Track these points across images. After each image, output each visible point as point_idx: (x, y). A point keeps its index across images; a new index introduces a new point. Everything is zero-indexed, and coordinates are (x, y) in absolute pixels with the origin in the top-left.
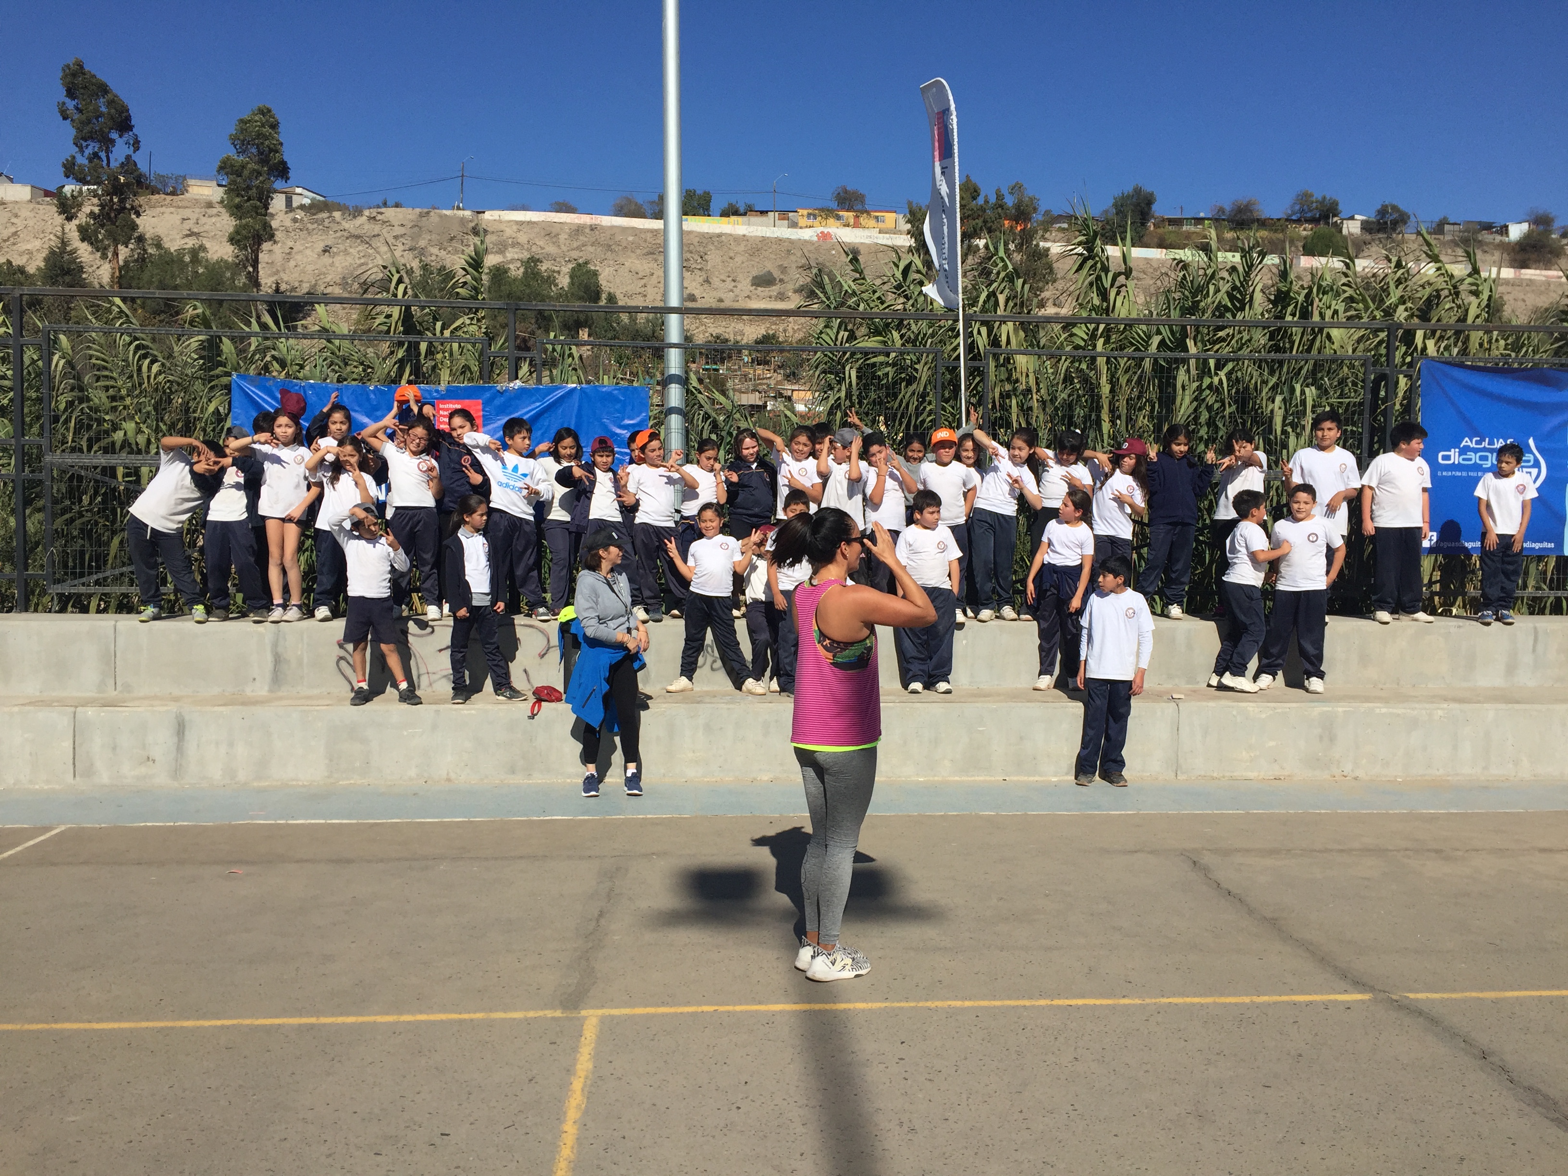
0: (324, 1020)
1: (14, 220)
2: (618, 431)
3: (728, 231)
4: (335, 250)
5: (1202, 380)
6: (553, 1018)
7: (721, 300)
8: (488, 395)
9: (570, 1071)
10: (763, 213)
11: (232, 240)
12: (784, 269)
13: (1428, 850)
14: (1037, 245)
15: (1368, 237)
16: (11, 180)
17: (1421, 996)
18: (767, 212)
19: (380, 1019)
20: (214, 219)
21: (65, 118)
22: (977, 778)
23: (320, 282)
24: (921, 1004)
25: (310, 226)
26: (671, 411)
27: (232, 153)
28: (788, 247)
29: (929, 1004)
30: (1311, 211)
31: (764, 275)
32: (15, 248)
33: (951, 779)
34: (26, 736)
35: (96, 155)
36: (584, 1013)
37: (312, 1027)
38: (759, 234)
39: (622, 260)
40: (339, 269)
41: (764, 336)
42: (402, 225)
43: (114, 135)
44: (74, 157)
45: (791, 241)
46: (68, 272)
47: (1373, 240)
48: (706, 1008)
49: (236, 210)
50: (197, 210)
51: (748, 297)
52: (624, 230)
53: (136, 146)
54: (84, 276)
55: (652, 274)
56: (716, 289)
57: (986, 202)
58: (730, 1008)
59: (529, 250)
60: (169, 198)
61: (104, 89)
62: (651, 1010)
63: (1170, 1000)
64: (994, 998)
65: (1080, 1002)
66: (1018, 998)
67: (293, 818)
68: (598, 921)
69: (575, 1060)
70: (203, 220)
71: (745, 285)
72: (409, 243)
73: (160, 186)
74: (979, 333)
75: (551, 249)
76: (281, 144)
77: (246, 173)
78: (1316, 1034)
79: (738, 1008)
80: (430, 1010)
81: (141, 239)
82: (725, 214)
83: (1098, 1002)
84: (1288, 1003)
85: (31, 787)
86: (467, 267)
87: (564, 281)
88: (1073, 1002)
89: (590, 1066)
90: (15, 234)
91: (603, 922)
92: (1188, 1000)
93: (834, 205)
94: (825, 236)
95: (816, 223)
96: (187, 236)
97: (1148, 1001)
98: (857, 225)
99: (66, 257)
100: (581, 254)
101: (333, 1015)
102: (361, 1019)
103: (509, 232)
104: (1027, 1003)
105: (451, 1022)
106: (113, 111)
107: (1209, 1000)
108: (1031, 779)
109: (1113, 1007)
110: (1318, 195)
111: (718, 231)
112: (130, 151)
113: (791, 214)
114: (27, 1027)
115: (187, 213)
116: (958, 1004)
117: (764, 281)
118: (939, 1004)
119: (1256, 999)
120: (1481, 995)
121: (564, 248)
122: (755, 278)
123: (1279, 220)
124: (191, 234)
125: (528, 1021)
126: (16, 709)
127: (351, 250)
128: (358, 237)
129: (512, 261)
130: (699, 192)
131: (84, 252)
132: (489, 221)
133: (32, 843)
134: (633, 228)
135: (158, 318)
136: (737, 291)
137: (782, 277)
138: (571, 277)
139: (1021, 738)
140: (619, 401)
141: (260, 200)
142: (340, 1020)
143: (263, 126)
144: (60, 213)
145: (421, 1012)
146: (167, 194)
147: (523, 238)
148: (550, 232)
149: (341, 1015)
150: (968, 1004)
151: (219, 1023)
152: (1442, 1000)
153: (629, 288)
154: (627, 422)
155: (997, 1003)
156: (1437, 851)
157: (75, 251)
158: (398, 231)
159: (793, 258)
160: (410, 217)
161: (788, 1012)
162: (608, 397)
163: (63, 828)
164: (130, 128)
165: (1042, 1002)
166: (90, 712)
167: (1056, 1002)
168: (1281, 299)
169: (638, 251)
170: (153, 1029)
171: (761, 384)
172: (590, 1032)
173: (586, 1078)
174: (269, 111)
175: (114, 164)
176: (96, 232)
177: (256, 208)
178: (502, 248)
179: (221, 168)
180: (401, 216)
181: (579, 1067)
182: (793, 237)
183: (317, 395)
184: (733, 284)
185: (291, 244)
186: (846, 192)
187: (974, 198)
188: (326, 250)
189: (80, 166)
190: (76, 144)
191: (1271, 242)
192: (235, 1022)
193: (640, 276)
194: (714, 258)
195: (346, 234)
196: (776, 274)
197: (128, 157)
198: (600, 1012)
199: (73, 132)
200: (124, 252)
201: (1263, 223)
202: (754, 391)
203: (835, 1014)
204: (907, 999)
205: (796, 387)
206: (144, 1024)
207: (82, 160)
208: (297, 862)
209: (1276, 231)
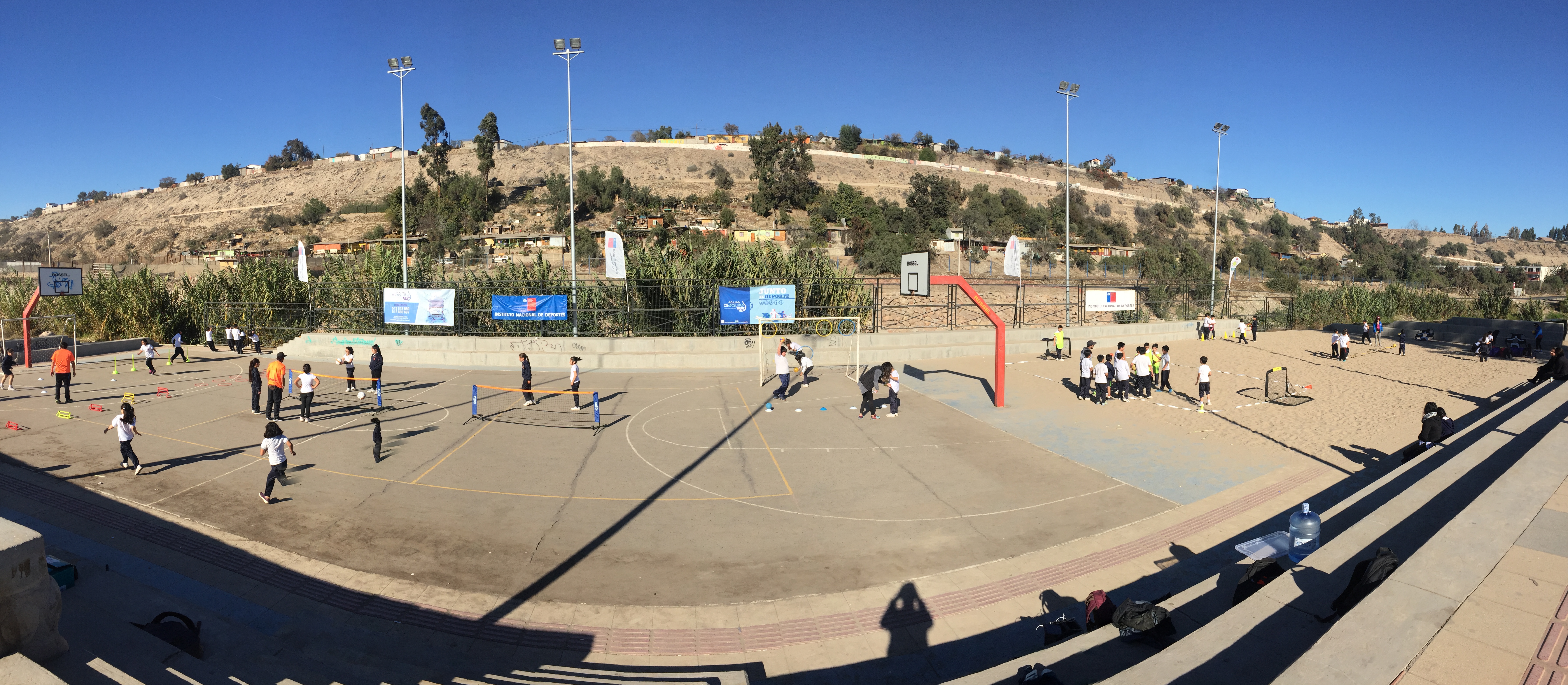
3: (677, 146)
4: (517, 166)
10: (694, 137)
11: (479, 169)
12: (701, 164)
20: (472, 158)
21: (422, 128)
23: (511, 180)
25: (508, 157)
27: (480, 134)
28: (703, 153)
30: (921, 139)
31: (692, 167)
35: (433, 140)
38: (691, 147)
39: (633, 163)
40: (519, 173)
41: (691, 195)
43: (439, 132)
45: (704, 150)
46: (422, 187)
47: (944, 154)
49: (481, 155)
50: (467, 155)
51: (686, 177)
52: (635, 147)
54: (429, 188)
55: (646, 168)
56: (672, 174)
59: (595, 160)
60: (458, 151)
61: (436, 115)
70: (468, 159)
71: (684, 171)
72: (547, 160)
73: (453, 146)
75: (604, 159)
76: (497, 129)
77: (485, 141)
81: (448, 171)
82: (677, 137)
87: (608, 176)
93: (725, 133)
94: (719, 147)
95: (716, 141)
98: (733, 142)
99: (423, 181)
100: (617, 162)
103: (587, 153)
106: (439, 123)
110: (923, 134)
111: (673, 146)
112: (445, 137)
113: (705, 137)
115: (463, 156)
117: (692, 169)
121: (609, 158)
122: (689, 168)
124: (464, 165)
127: (524, 166)
128: (526, 160)
129: (588, 166)
131: (428, 179)
132: (579, 148)
136: (681, 174)
137: (700, 167)
138: (612, 173)
141: (489, 151)
143: (491, 122)
144: (420, 163)
146: (455, 149)
147: (592, 155)
148: (603, 151)
153: (636, 177)
157: (425, 178)
158: (543, 154)
159: (706, 158)
160: (547, 149)
164: (445, 129)
169: (641, 158)
174: (493, 116)
175: (439, 143)
176: (433, 170)
177: (488, 154)
178: (583, 160)
179: (476, 139)
180: (543, 149)
184: (679, 172)
185: (500, 164)
186: (731, 126)
188: (514, 166)
189: (428, 146)
190: (426, 138)
193: (641, 169)
194: (671, 159)
195: (521, 159)
196: (698, 166)
197: (444, 140)
199: (425, 132)
200: (442, 177)
207: (428, 143)
209: (908, 148)
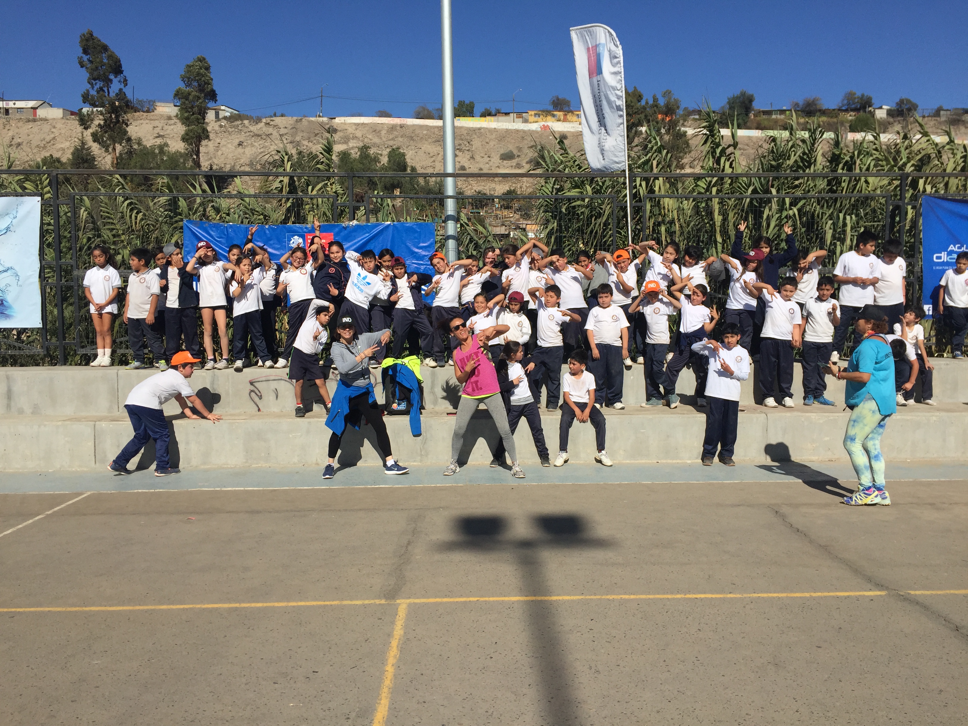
0: (244, 605)
1: (53, 130)
2: (416, 250)
3: (485, 126)
4: (245, 144)
5: (781, 213)
6: (380, 604)
7: (481, 169)
8: (337, 230)
9: (390, 635)
10: (507, 114)
11: (184, 139)
12: (520, 149)
13: (926, 504)
14: (680, 130)
15: (891, 120)
16: (51, 106)
17: (917, 592)
18: (509, 113)
19: (276, 604)
20: (172, 127)
21: (82, 67)
22: (640, 461)
23: (237, 164)
24: (603, 597)
25: (230, 130)
26: (449, 237)
27: (181, 86)
28: (522, 135)
29: (609, 597)
30: (854, 104)
31: (508, 153)
32: (54, 147)
33: (625, 462)
34: (66, 439)
35: (101, 89)
36: (398, 601)
37: (236, 609)
38: (504, 127)
39: (419, 146)
40: (248, 156)
41: (508, 191)
42: (286, 127)
43: (112, 77)
44: (88, 91)
45: (524, 131)
46: (85, 161)
47: (895, 121)
48: (472, 599)
49: (185, 121)
50: (162, 121)
51: (498, 167)
52: (421, 127)
53: (125, 82)
54: (96, 163)
55: (439, 154)
56: (477, 162)
57: (647, 103)
58: (487, 599)
59: (362, 141)
60: (145, 114)
61: (105, 48)
62: (438, 600)
63: (759, 595)
64: (649, 593)
65: (703, 596)
66: (664, 594)
67: (225, 487)
68: (407, 547)
69: (393, 629)
70: (166, 127)
71: (496, 159)
72: (290, 139)
73: (139, 107)
74: (641, 185)
75: (376, 140)
76: (212, 79)
77: (191, 97)
78: (851, 616)
79: (491, 599)
80: (306, 599)
81: (129, 140)
82: (483, 115)
83: (714, 596)
84: (833, 597)
85: (70, 469)
86: (323, 152)
87: (384, 160)
88: (698, 596)
89: (402, 632)
90: (54, 138)
91: (410, 548)
92: (771, 595)
93: (551, 108)
94: (545, 128)
95: (540, 119)
96: (157, 137)
97: (745, 595)
98: (565, 120)
99: (85, 152)
100: (395, 143)
101: (249, 602)
102: (265, 605)
103: (351, 130)
104: (670, 596)
105: (320, 607)
106: (111, 62)
107: (784, 595)
108: (674, 461)
109: (724, 599)
110: (859, 94)
111: (479, 126)
112: (122, 86)
113: (524, 114)
114: (69, 609)
115: (156, 123)
116: (627, 597)
117: (507, 156)
118: (615, 597)
119: (814, 595)
120: (956, 592)
121: (384, 139)
122: (502, 155)
123: (834, 110)
124: (159, 136)
125: (365, 606)
126: (60, 423)
127: (255, 144)
128: (258, 136)
129: (353, 148)
130: (467, 102)
131: (95, 148)
132: (338, 124)
133: (70, 502)
134: (427, 126)
135: (140, 188)
136: (491, 163)
137: (519, 154)
138: (388, 157)
139: (668, 436)
140: (417, 232)
141: (200, 114)
142: (253, 605)
143: (201, 68)
144: (81, 125)
145: (301, 601)
146: (144, 112)
147: (359, 134)
148: (375, 130)
149: (254, 602)
150: (632, 597)
151: (182, 607)
152: (931, 596)
153: (424, 163)
154: (422, 245)
155: (651, 597)
156: (931, 504)
157: (90, 148)
158: (283, 131)
159: (526, 142)
160: (291, 122)
161: (522, 601)
162: (410, 230)
163: (89, 493)
164: (122, 72)
165: (679, 596)
166: (104, 424)
167: (688, 596)
168: (835, 159)
169: (430, 140)
170: (142, 610)
171: (507, 221)
172: (402, 612)
173: (399, 639)
174: (204, 59)
175: (112, 95)
176: (102, 136)
177: (198, 119)
178: (346, 140)
179: (176, 95)
180: (285, 122)
181: (395, 632)
182: (525, 129)
183: (234, 231)
184: (489, 159)
185: (218, 141)
186: (558, 99)
187: (639, 101)
188: (240, 144)
189: (92, 96)
190: (89, 83)
191: (829, 124)
192: (191, 606)
193: (431, 155)
194: (477, 143)
195: (252, 134)
196: (515, 152)
197: (121, 90)
198: (408, 601)
199: (88, 75)
200: (118, 148)
201: (823, 112)
202: (503, 225)
203: (551, 603)
204: (595, 594)
205: (529, 222)
206: (138, 608)
207: (93, 93)
208: (227, 512)
209: (832, 117)
